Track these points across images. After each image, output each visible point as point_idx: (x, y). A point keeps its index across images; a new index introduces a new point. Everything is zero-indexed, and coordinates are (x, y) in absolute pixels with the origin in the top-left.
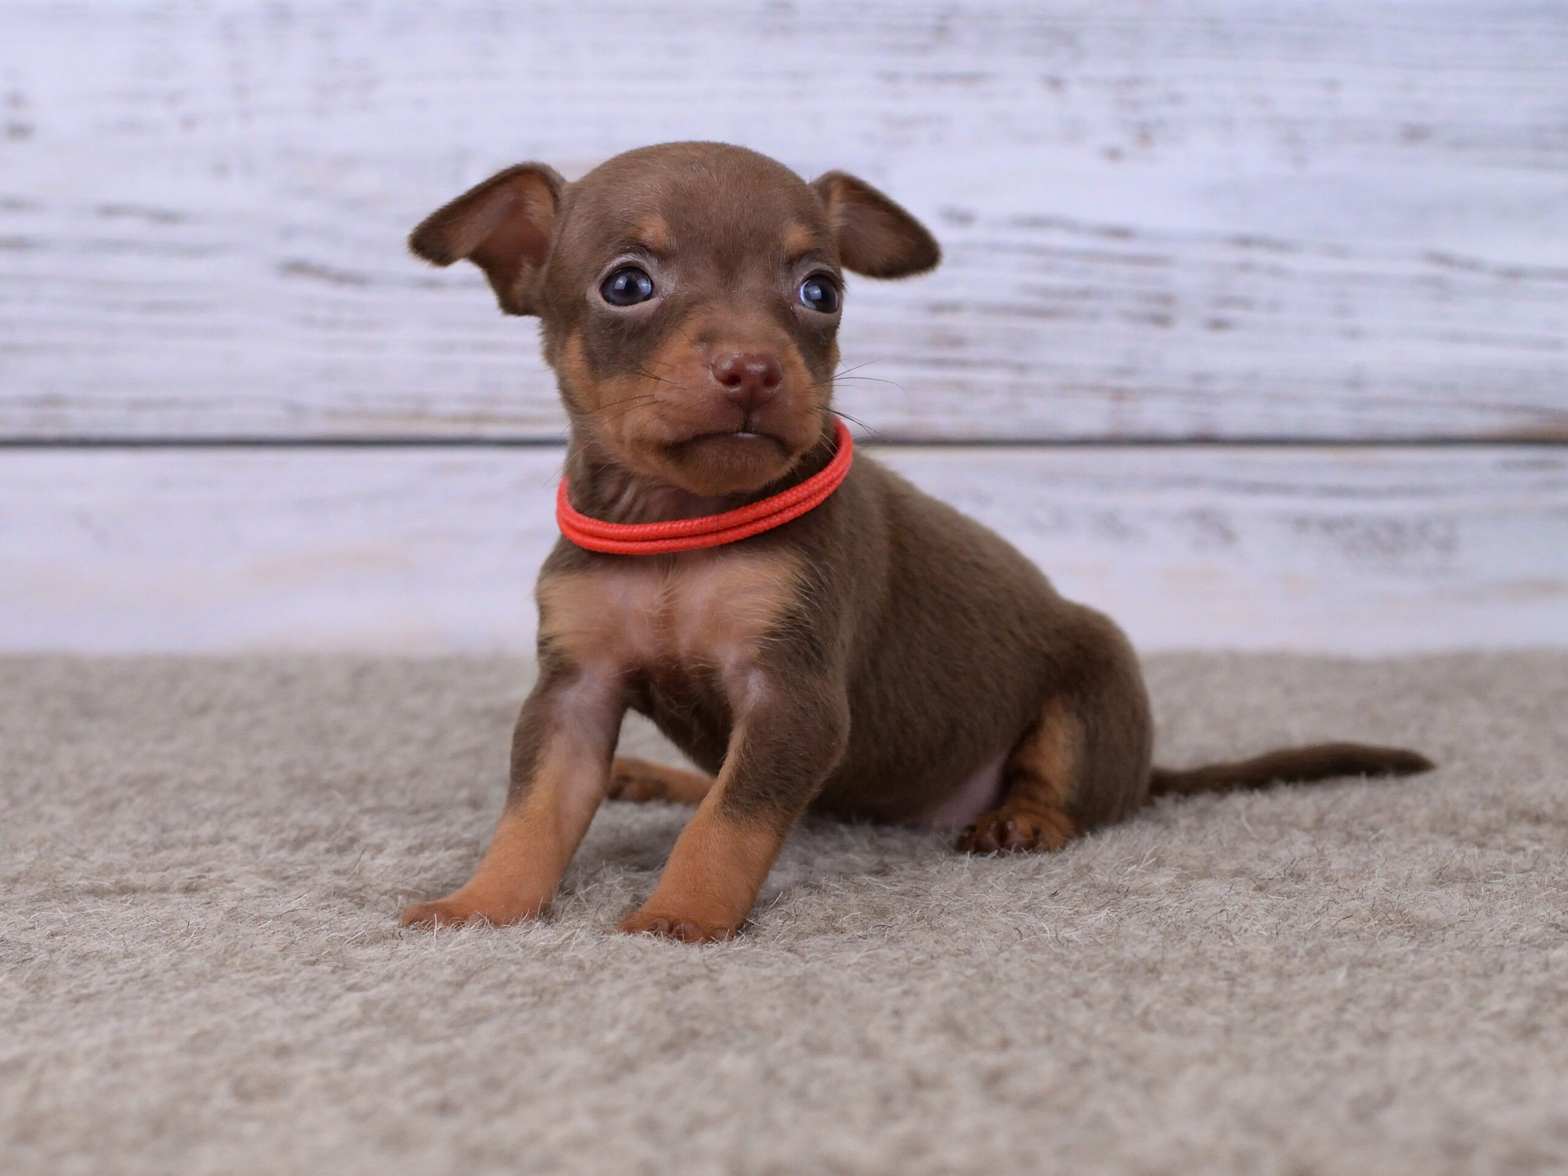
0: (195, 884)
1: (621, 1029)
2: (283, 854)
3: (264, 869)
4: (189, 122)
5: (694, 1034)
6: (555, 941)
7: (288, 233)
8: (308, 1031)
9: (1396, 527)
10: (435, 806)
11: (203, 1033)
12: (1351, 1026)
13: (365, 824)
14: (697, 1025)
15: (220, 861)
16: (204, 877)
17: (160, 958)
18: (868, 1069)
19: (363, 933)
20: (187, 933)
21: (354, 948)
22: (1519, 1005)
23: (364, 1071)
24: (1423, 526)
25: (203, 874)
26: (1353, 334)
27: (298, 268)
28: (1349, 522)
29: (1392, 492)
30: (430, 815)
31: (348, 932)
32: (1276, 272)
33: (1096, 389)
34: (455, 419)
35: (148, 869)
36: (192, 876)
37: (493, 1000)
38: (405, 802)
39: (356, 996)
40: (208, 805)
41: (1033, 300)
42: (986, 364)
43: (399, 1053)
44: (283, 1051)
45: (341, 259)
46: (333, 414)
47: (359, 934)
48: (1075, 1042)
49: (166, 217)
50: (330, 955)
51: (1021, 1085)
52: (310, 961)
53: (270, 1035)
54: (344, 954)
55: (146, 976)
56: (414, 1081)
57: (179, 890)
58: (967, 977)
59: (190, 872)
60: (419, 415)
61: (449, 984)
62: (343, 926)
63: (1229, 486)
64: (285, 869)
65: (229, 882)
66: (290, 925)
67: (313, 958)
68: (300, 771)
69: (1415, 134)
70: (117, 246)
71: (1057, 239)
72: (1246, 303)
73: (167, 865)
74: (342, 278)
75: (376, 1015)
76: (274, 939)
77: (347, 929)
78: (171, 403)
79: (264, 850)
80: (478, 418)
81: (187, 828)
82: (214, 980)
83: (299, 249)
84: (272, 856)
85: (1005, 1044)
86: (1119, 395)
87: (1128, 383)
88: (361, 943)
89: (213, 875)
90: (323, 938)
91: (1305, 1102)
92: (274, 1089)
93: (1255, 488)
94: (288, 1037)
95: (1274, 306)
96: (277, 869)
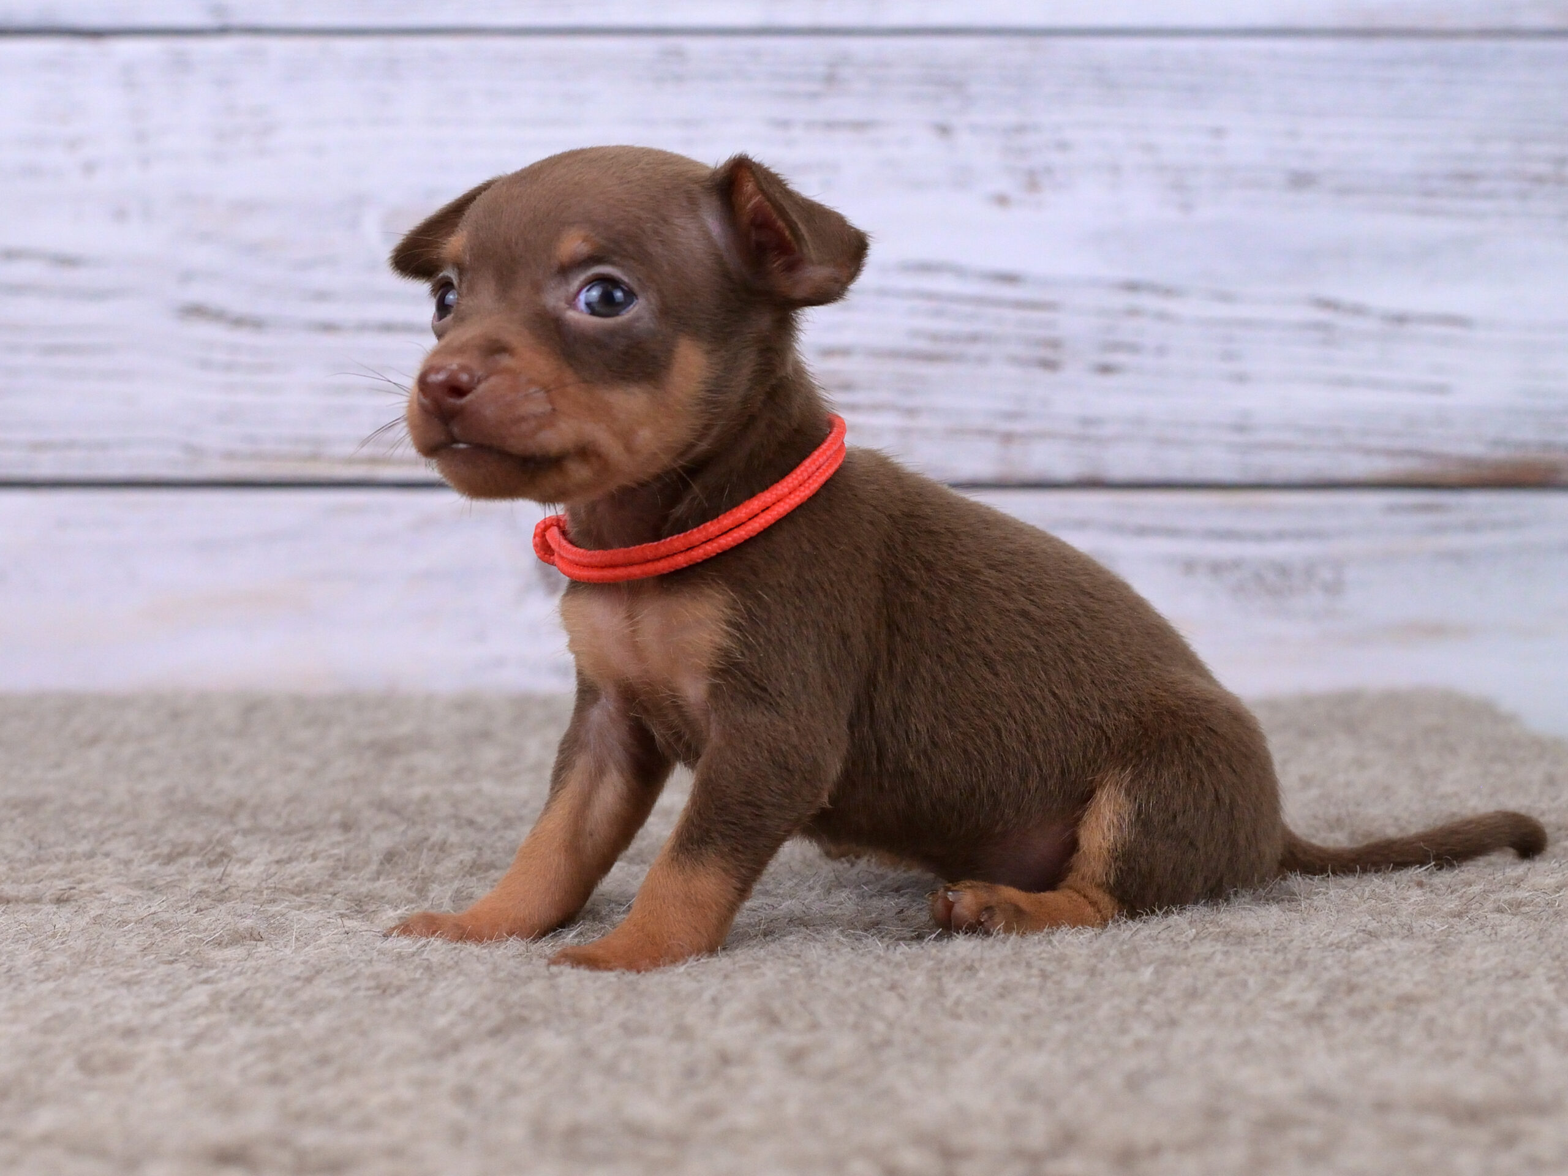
0: (66, 895)
1: (452, 1015)
2: (154, 866)
3: (133, 880)
4: (89, 168)
5: (523, 1020)
6: (410, 948)
7: (187, 277)
8: (156, 1016)
9: (1283, 570)
10: (309, 827)
11: (57, 1016)
12: (1148, 1015)
13: (237, 841)
14: (526, 1013)
15: (92, 873)
16: (74, 888)
17: (25, 956)
18: (678, 1048)
19: (221, 934)
20: (54, 936)
21: (212, 949)
22: (1311, 998)
23: (207, 1050)
24: (1310, 570)
25: (75, 885)
26: (1241, 378)
27: (196, 311)
28: (1236, 564)
29: (1280, 535)
30: (305, 834)
31: (207, 933)
32: (1162, 316)
33: (985, 433)
34: (350, 461)
35: (23, 881)
36: (64, 887)
37: (338, 992)
38: (280, 824)
39: (207, 988)
40: (87, 825)
41: (923, 345)
42: (876, 408)
43: (240, 1034)
44: (129, 1033)
45: (238, 303)
46: (230, 456)
47: (217, 935)
48: (879, 1027)
49: (66, 261)
50: (189, 955)
51: (820, 1061)
52: (169, 961)
53: (119, 1019)
54: (203, 955)
55: (9, 970)
56: (250, 1057)
57: (51, 901)
58: (791, 975)
59: (62, 884)
60: (315, 457)
61: (297, 978)
62: (201, 928)
63: (1118, 529)
64: (155, 879)
65: (99, 893)
66: (150, 927)
67: (171, 958)
68: (180, 794)
69: (1301, 181)
70: (17, 289)
71: (947, 284)
72: (1133, 348)
73: (41, 878)
74: (239, 322)
75: (224, 1004)
76: (135, 941)
77: (206, 930)
78: (71, 445)
79: (136, 863)
80: (373, 460)
81: (63, 845)
82: (75, 974)
83: (196, 293)
84: (143, 869)
85: (814, 1026)
86: (1007, 438)
87: (1017, 427)
88: (219, 944)
89: (84, 887)
90: (181, 940)
91: (1085, 1074)
92: (117, 1065)
93: (1142, 531)
94: (136, 1021)
95: (1161, 351)
96: (146, 880)
